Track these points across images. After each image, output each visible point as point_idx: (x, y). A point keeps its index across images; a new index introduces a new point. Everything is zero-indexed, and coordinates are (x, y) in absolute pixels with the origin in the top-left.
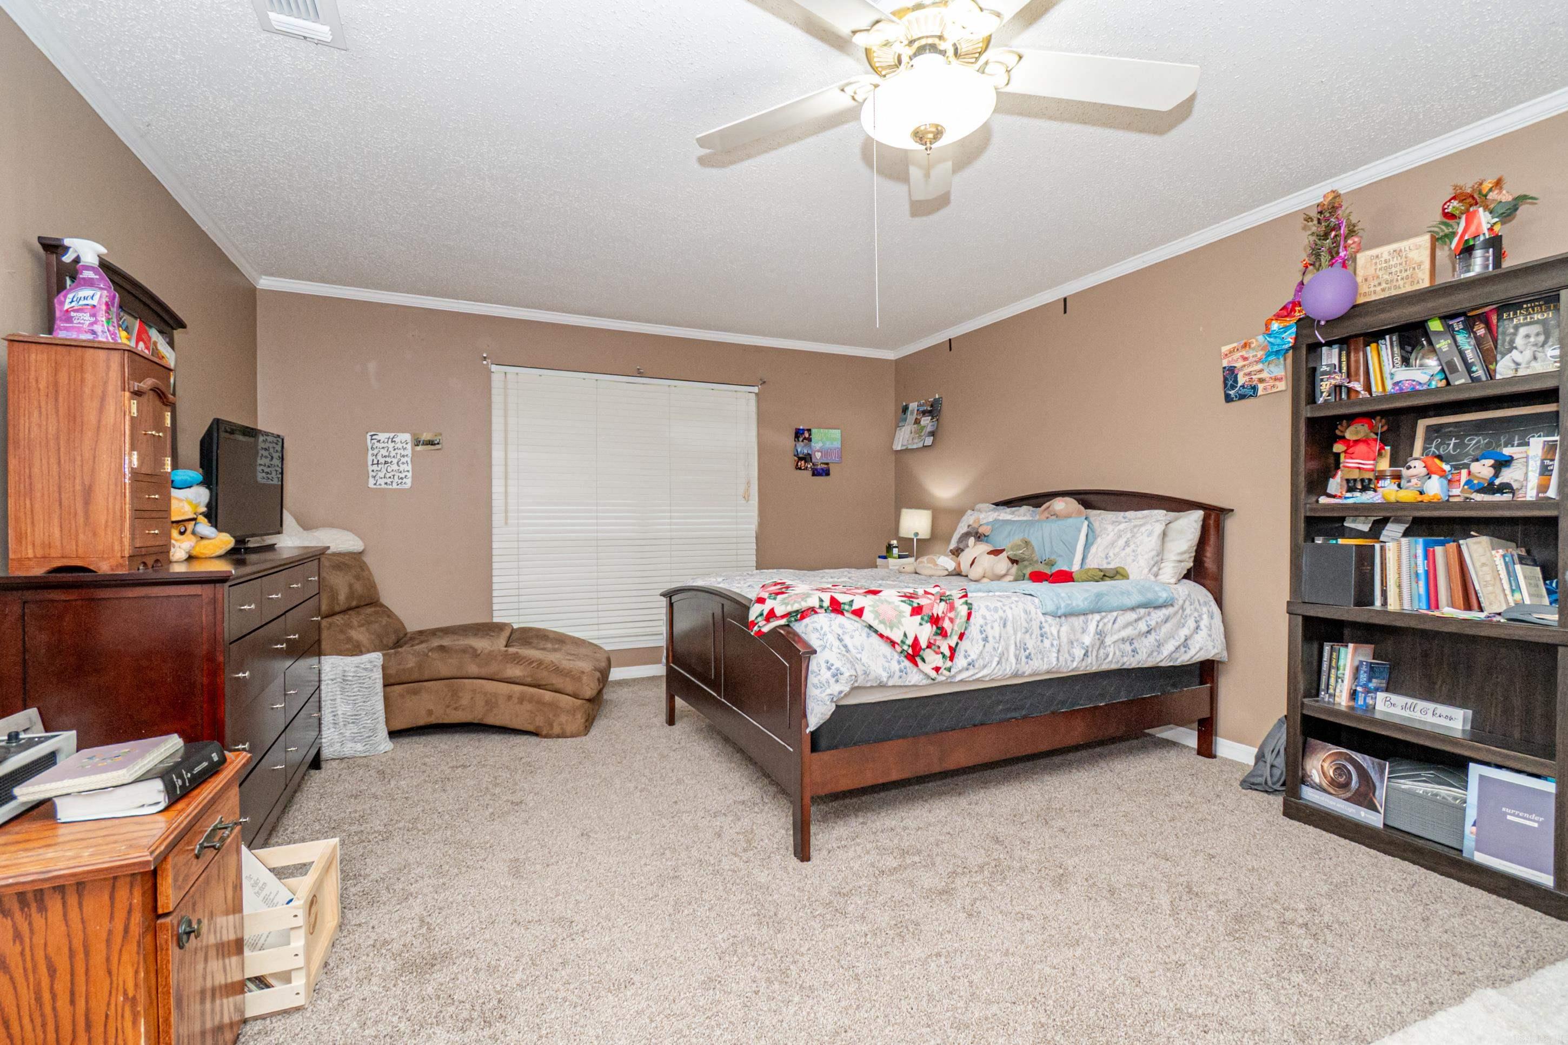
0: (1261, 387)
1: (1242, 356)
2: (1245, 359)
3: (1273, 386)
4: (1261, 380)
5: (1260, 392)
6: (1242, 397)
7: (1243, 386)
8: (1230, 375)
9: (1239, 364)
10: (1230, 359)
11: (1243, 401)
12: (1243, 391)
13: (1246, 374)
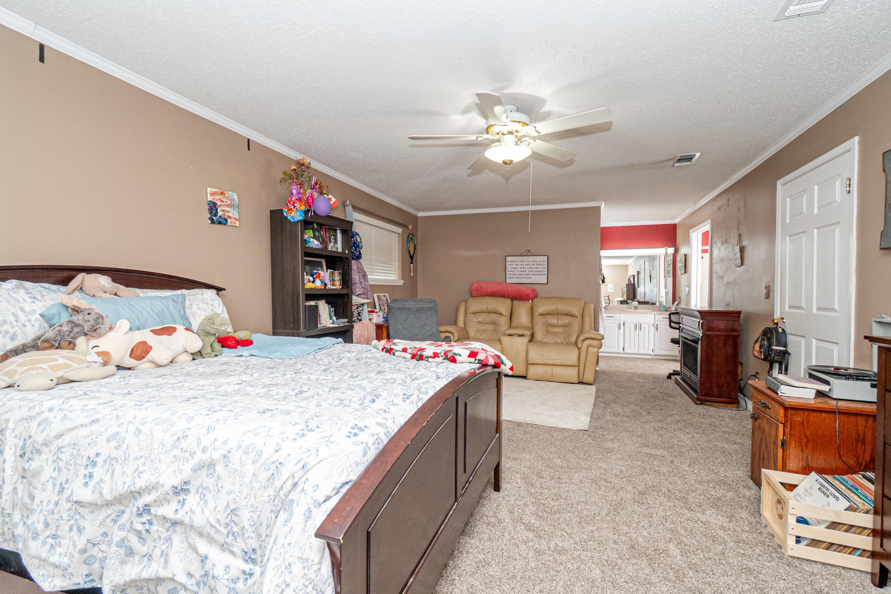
0: (229, 220)
1: (220, 199)
2: (222, 201)
3: (234, 223)
4: (229, 217)
5: (229, 224)
6: (220, 223)
7: (220, 217)
8: (213, 208)
9: (219, 203)
10: (214, 197)
11: (220, 226)
12: (220, 220)
13: (222, 210)
